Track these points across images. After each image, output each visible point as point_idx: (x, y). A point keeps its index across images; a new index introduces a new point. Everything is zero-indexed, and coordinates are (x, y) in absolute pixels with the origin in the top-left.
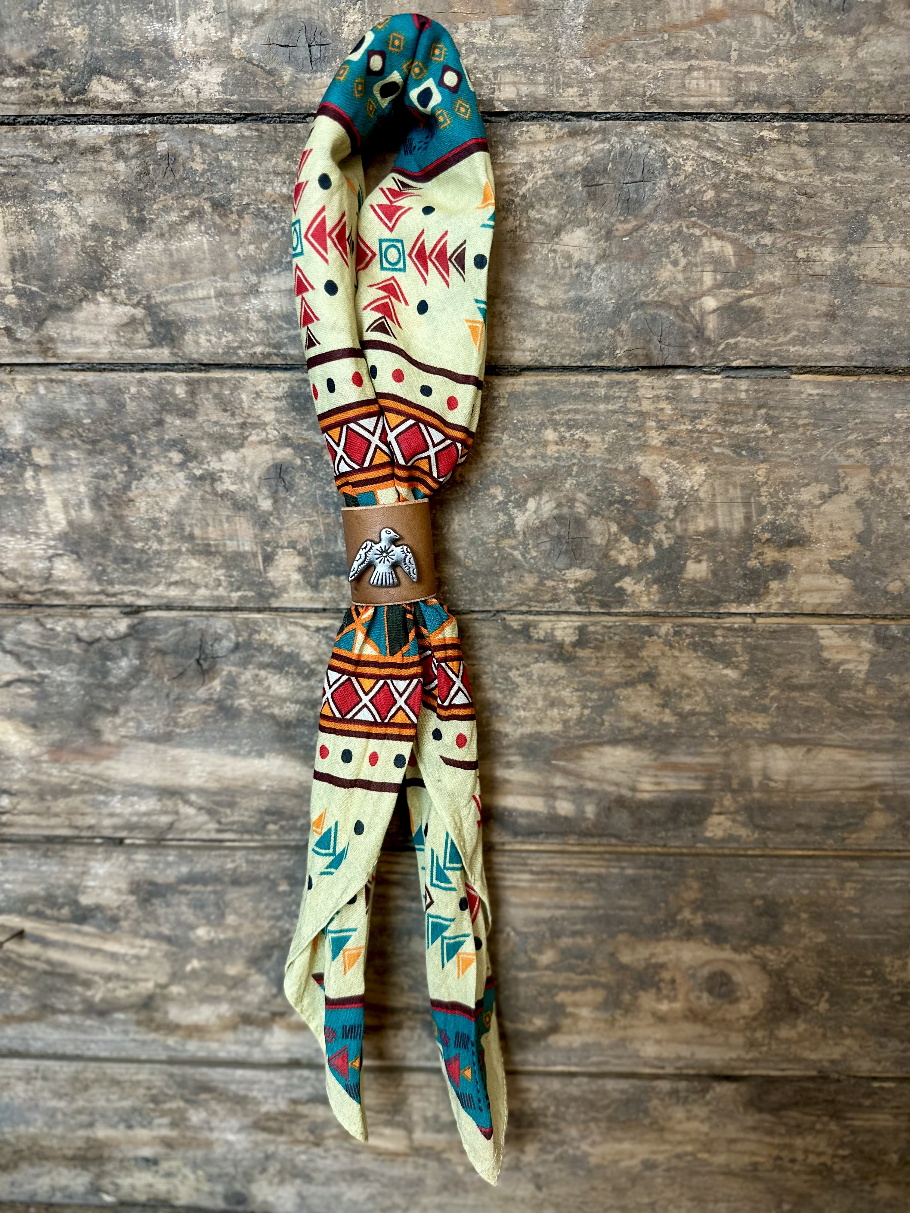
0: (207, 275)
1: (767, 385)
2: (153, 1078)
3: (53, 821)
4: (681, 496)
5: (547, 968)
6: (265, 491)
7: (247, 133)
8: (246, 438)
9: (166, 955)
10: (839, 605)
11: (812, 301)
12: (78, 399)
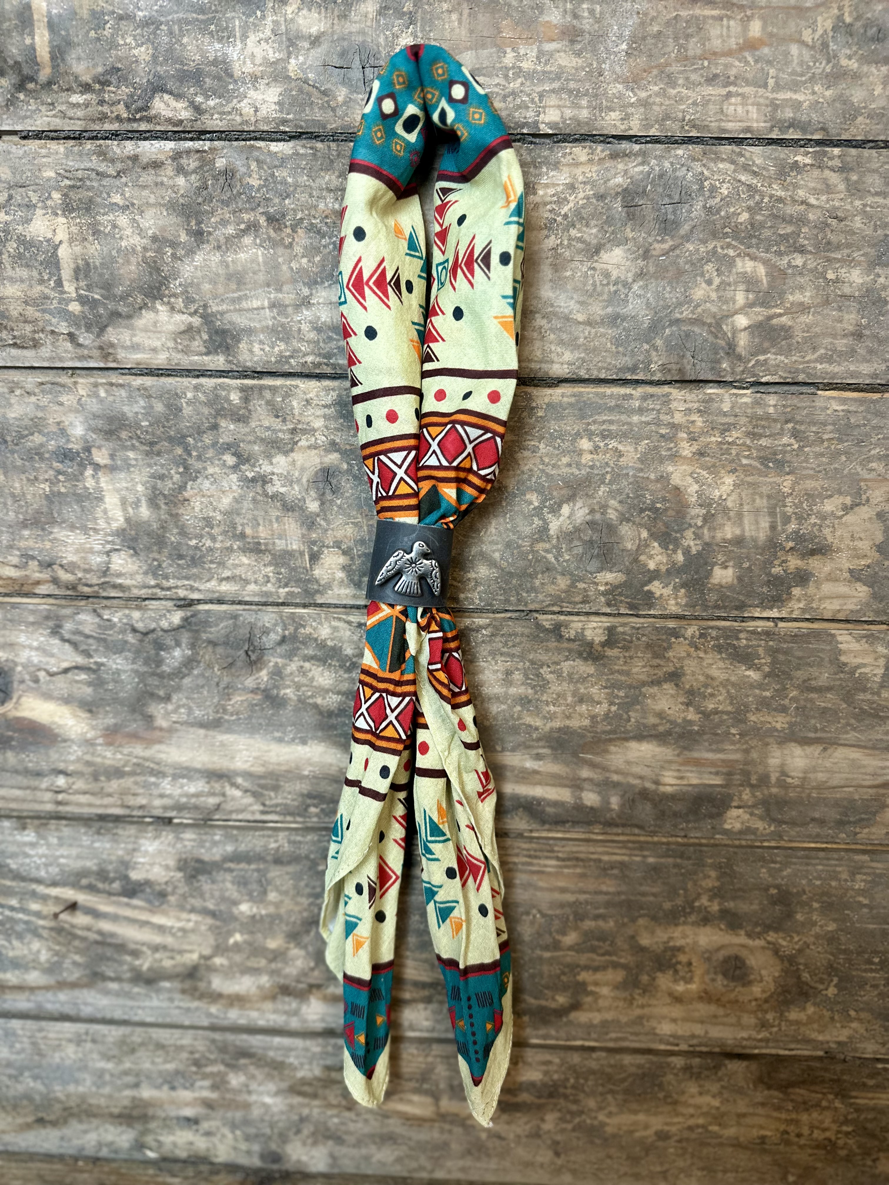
0: (261, 286)
1: (795, 401)
2: (196, 1043)
3: (107, 801)
4: (710, 505)
5: (571, 948)
6: (313, 493)
7: (302, 151)
8: (296, 443)
9: (211, 928)
10: (858, 611)
11: (841, 321)
12: (137, 402)
